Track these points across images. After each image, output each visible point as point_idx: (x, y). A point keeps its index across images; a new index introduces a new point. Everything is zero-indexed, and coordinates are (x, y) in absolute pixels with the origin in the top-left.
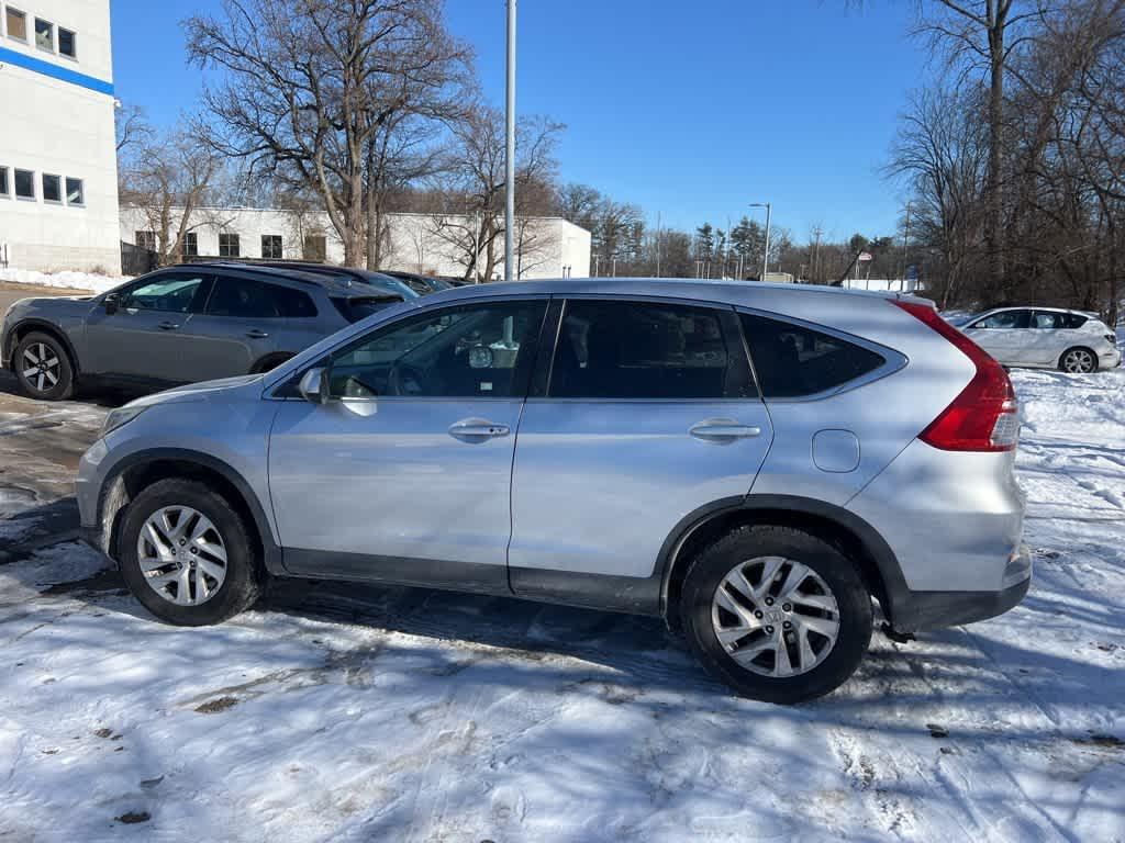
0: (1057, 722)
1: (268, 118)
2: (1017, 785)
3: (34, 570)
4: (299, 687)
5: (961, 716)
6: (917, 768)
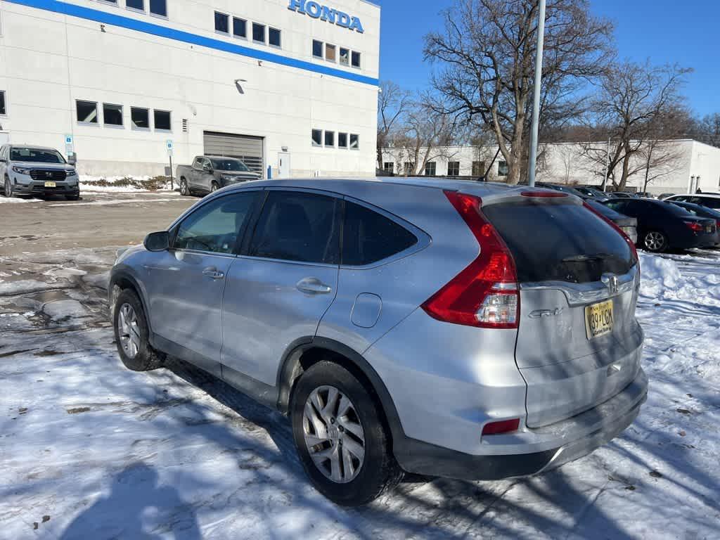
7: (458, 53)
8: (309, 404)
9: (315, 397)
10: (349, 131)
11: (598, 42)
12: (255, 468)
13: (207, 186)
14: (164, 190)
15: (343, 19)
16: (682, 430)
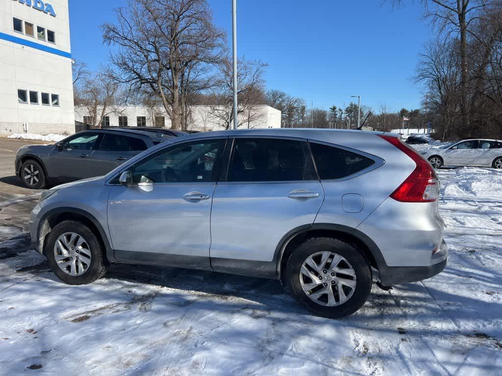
0: (459, 327)
1: (137, 66)
2: (434, 355)
3: (15, 261)
4: (118, 311)
5: (414, 324)
6: (389, 347)
7: (130, 40)
9: (310, 261)
10: (50, 92)
12: (263, 316)
15: (38, 4)
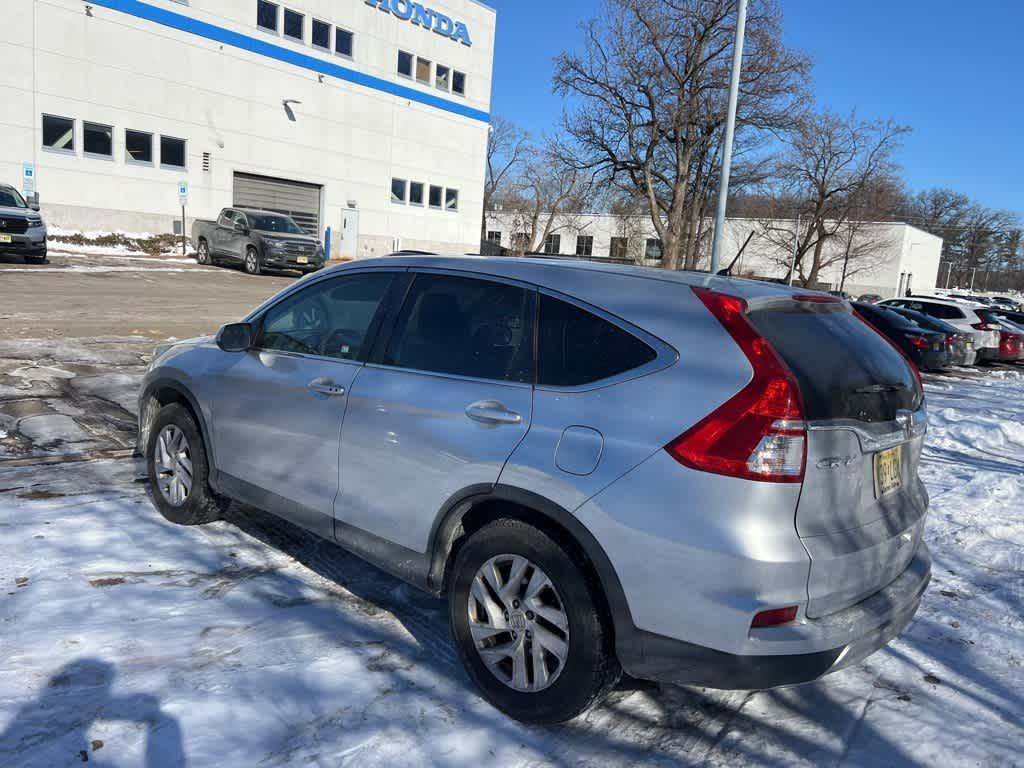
4: (174, 584)
7: (601, 85)
8: (478, 580)
9: (490, 570)
10: (445, 185)
11: (791, 82)
12: (390, 670)
13: (238, 251)
14: (170, 254)
15: (443, 23)
16: (954, 620)
